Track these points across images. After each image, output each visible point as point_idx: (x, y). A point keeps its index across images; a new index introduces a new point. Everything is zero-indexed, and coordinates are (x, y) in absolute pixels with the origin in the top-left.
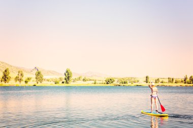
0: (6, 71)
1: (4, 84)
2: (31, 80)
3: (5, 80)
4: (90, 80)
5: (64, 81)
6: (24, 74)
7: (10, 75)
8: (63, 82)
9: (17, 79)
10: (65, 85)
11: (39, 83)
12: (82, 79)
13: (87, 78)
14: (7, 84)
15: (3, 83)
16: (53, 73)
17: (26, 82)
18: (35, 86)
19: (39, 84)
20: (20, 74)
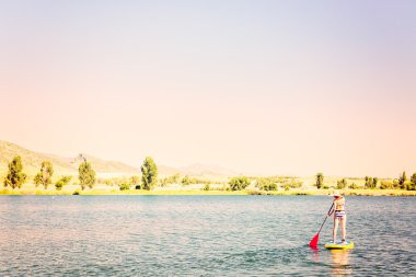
0: (15, 162)
1: (10, 190)
2: (72, 182)
3: (14, 182)
4: (197, 182)
5: (141, 183)
6: (55, 168)
7: (23, 172)
8: (138, 187)
9: (38, 179)
10: (142, 192)
11: (87, 187)
12: (181, 179)
13: (190, 178)
14: (17, 191)
15: (9, 187)
17: (58, 186)
18: (77, 194)
19: (87, 191)
20: (45, 169)
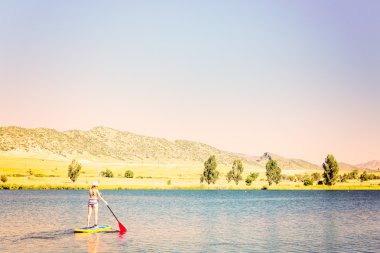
0: (210, 161)
1: (206, 185)
2: (259, 178)
3: (209, 178)
4: (375, 178)
5: (322, 179)
6: (244, 165)
7: (217, 169)
8: (320, 183)
9: (231, 176)
10: (325, 187)
11: (274, 183)
12: (359, 175)
13: (368, 174)
14: (212, 186)
15: (205, 183)
16: (301, 164)
17: (248, 182)
18: (265, 189)
19: (274, 186)
20: (236, 167)
